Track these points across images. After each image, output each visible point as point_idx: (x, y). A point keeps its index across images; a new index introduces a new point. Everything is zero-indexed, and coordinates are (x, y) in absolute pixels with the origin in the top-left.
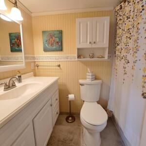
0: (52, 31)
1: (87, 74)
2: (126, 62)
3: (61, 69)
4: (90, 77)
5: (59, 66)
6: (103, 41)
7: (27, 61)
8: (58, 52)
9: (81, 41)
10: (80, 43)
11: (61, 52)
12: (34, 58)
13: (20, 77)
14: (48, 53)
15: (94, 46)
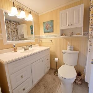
0: (48, 21)
1: (68, 46)
2: (91, 37)
3: (52, 43)
4: (69, 48)
5: (51, 41)
6: (79, 22)
7: (36, 38)
8: (51, 33)
9: (63, 25)
10: (62, 26)
11: (52, 33)
12: (40, 37)
13: (31, 45)
14: (46, 34)
15: (72, 27)
